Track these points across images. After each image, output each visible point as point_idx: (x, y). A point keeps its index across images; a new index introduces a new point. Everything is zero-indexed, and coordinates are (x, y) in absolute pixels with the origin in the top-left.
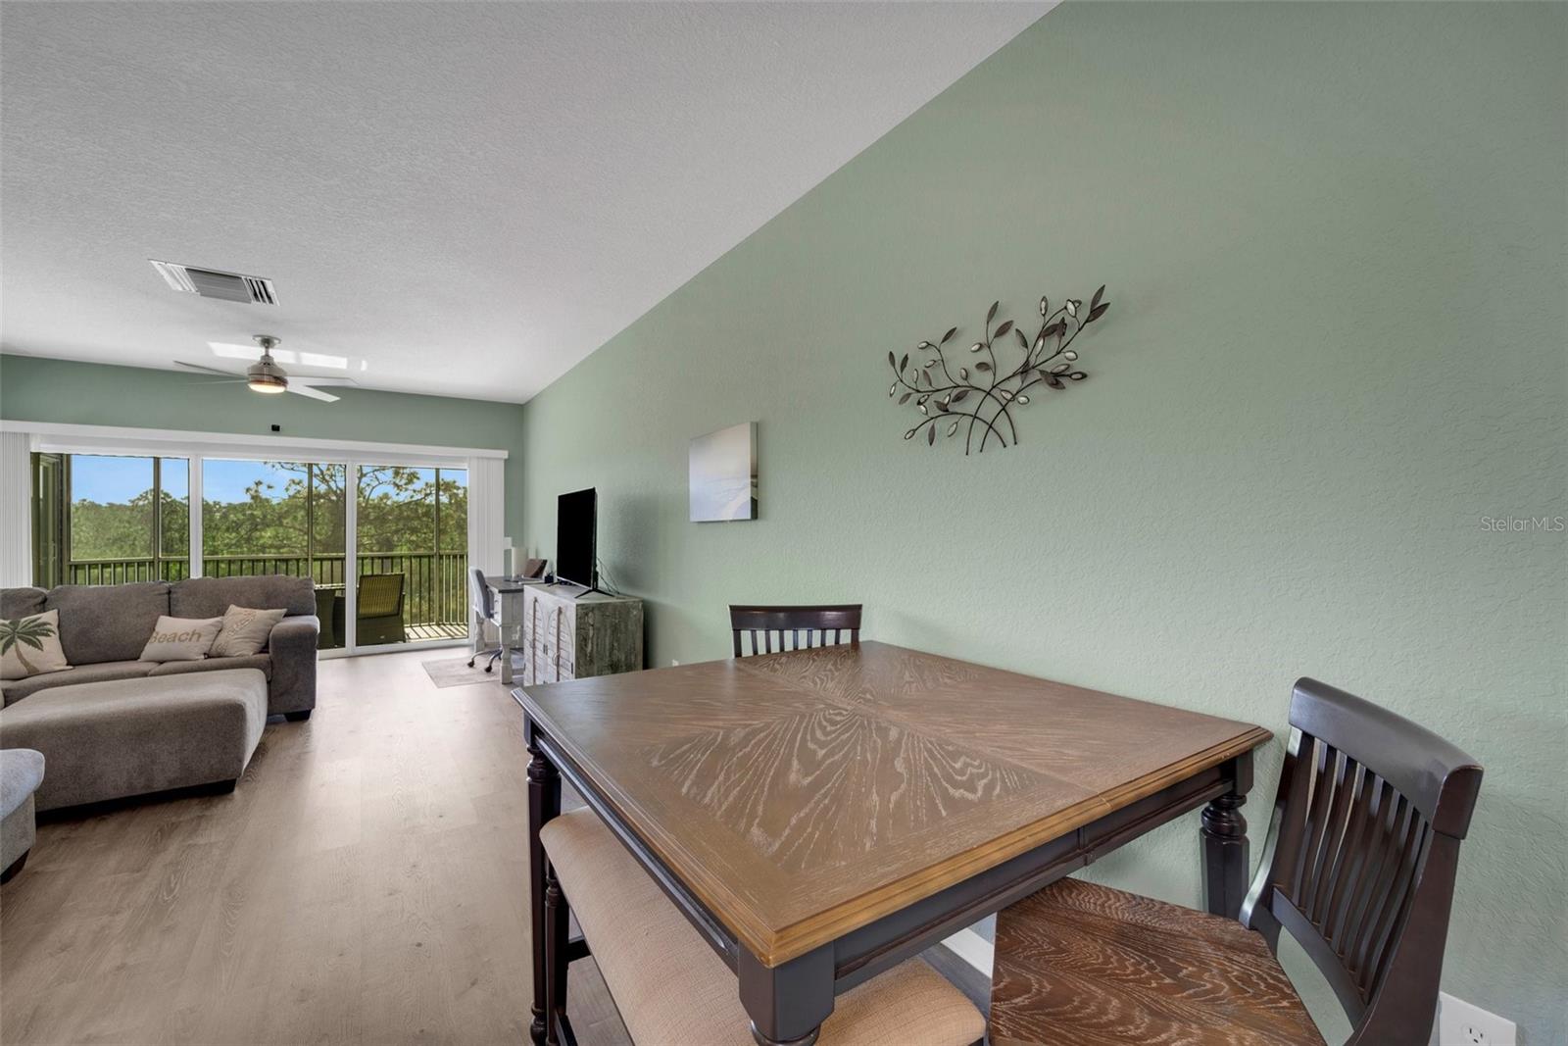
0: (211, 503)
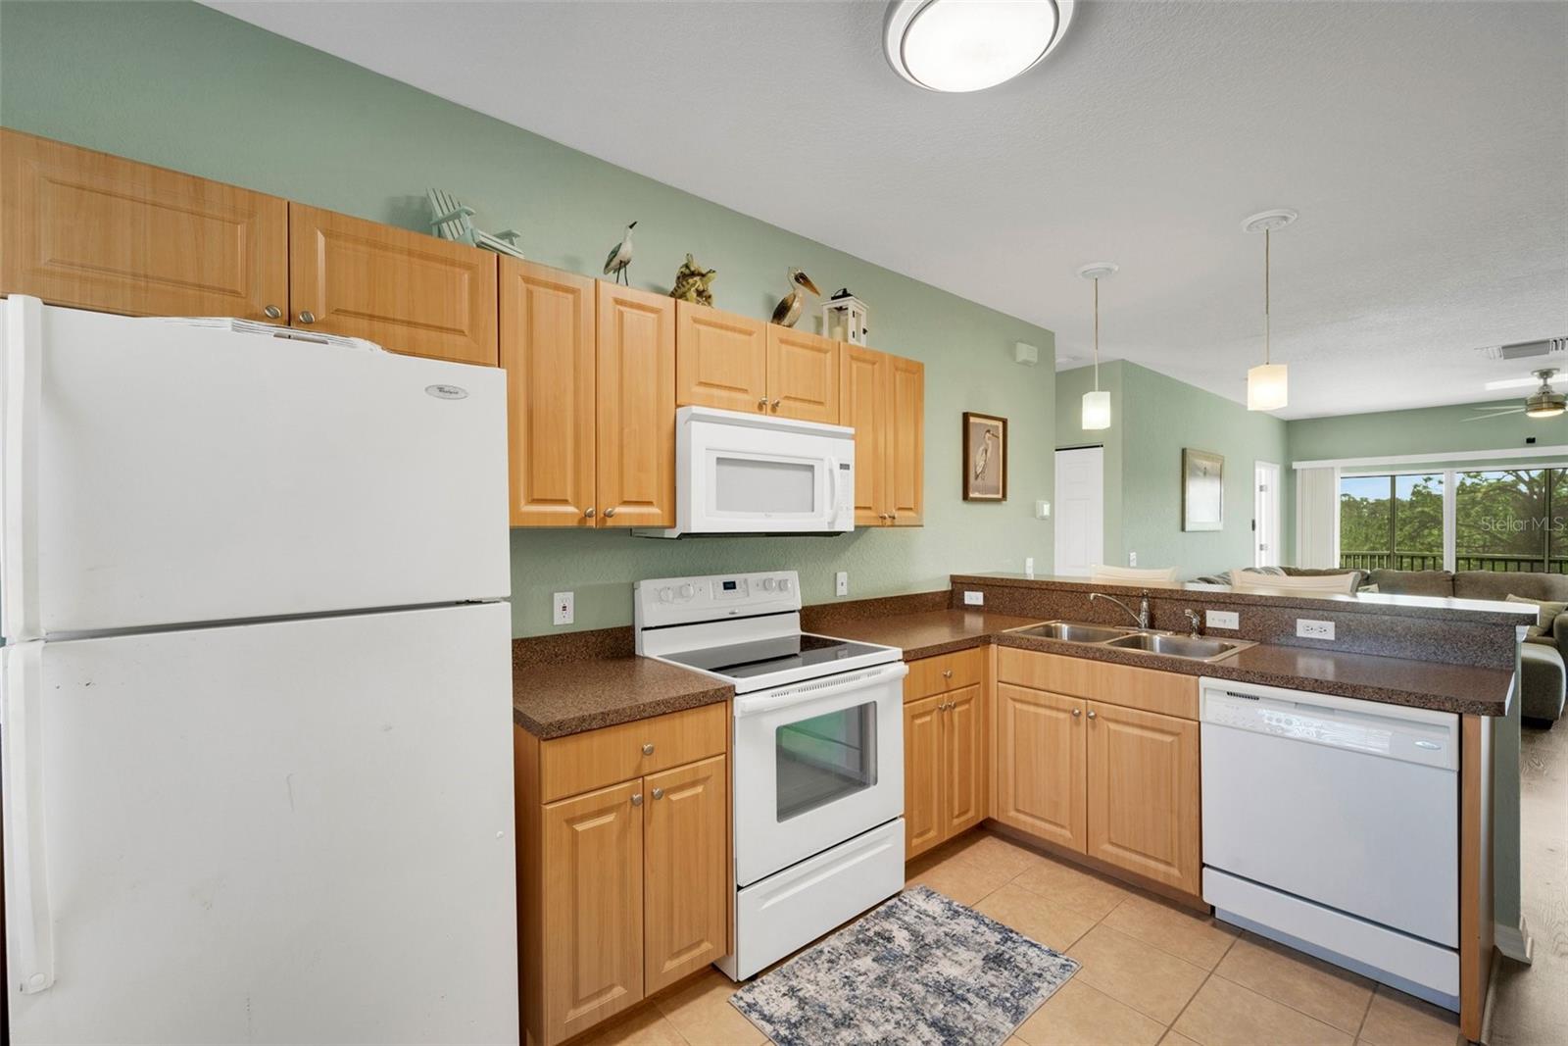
0: (1358, 499)
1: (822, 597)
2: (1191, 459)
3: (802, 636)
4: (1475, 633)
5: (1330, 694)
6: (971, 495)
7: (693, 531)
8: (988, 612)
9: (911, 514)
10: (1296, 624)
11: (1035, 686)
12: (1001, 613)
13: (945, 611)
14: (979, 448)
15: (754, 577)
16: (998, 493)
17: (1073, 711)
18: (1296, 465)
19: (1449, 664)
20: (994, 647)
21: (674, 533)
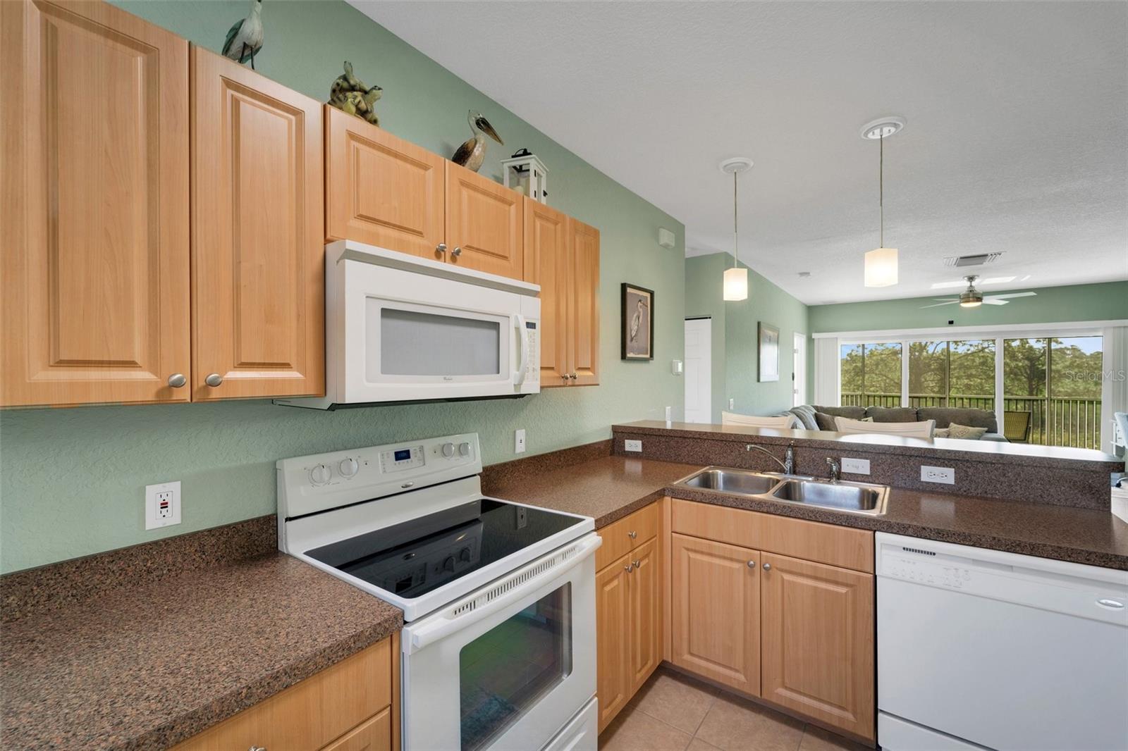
1: (501, 456)
2: (763, 329)
3: (483, 501)
4: (1076, 479)
5: (1008, 551)
6: (629, 355)
7: (347, 402)
8: (648, 458)
9: (589, 373)
10: (920, 470)
11: (709, 537)
12: (658, 459)
13: (609, 458)
14: (633, 315)
15: (430, 444)
16: (647, 354)
17: (748, 563)
18: (815, 336)
19: (1053, 505)
20: (667, 499)
21: (326, 404)
